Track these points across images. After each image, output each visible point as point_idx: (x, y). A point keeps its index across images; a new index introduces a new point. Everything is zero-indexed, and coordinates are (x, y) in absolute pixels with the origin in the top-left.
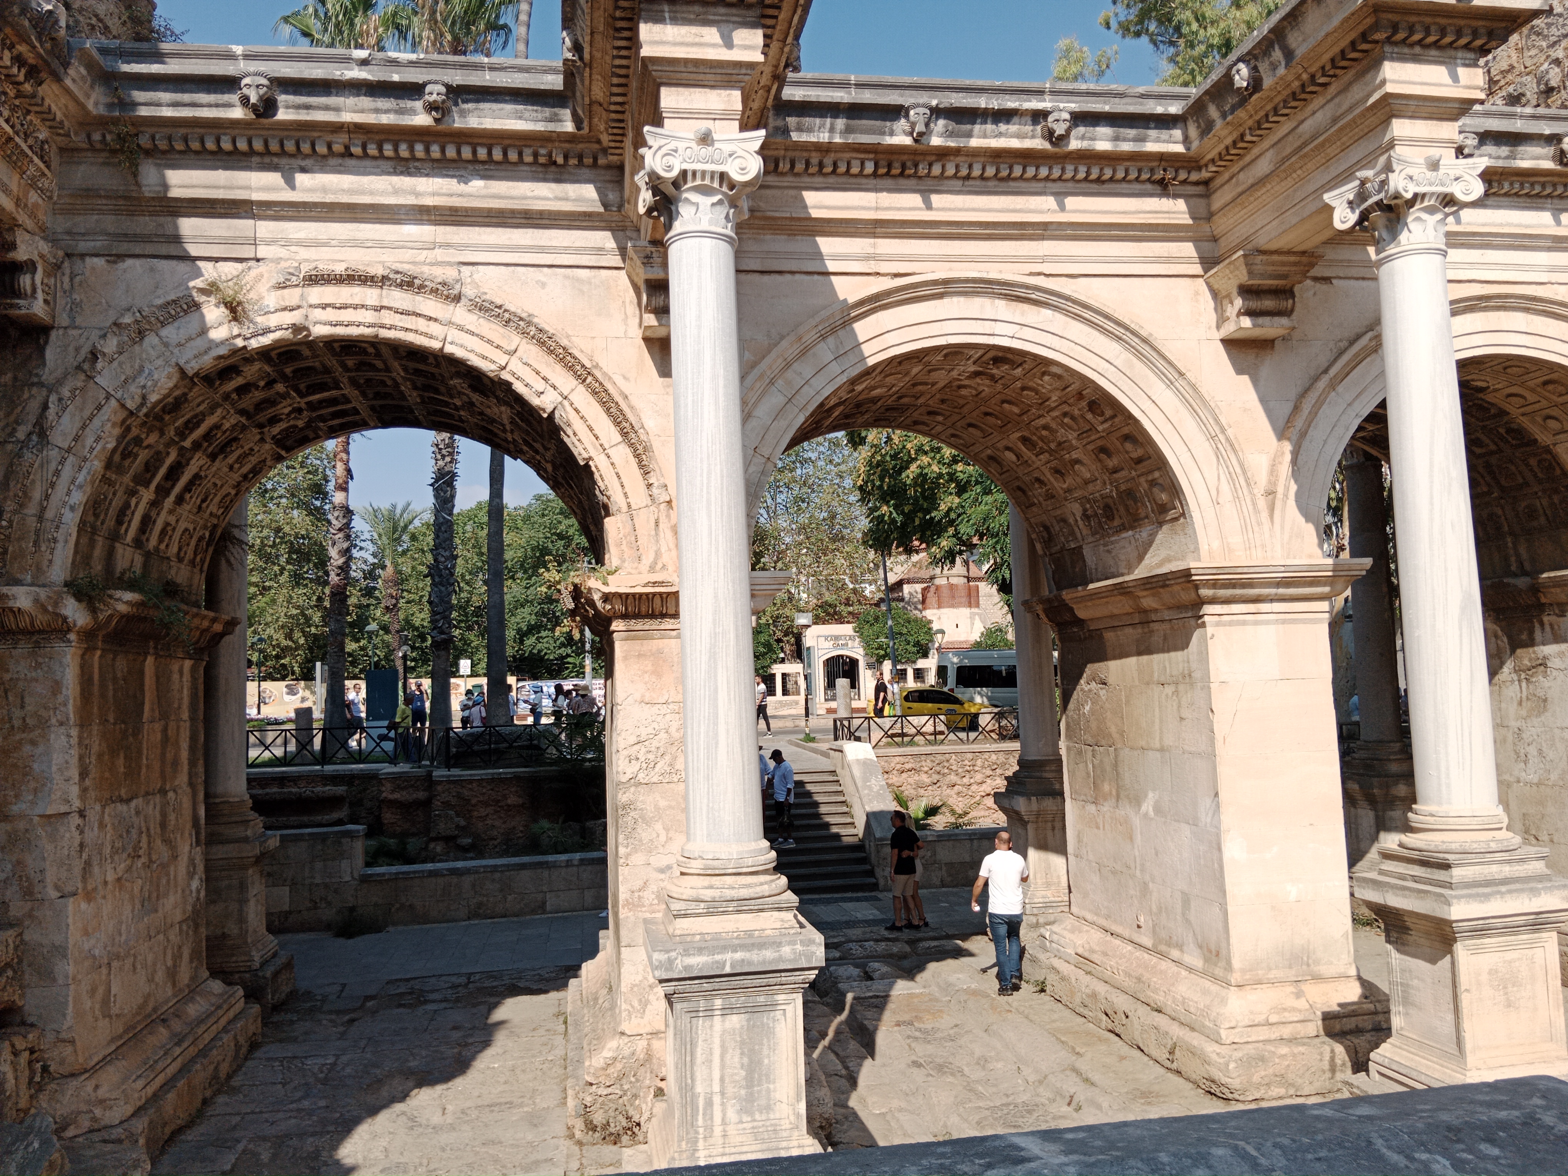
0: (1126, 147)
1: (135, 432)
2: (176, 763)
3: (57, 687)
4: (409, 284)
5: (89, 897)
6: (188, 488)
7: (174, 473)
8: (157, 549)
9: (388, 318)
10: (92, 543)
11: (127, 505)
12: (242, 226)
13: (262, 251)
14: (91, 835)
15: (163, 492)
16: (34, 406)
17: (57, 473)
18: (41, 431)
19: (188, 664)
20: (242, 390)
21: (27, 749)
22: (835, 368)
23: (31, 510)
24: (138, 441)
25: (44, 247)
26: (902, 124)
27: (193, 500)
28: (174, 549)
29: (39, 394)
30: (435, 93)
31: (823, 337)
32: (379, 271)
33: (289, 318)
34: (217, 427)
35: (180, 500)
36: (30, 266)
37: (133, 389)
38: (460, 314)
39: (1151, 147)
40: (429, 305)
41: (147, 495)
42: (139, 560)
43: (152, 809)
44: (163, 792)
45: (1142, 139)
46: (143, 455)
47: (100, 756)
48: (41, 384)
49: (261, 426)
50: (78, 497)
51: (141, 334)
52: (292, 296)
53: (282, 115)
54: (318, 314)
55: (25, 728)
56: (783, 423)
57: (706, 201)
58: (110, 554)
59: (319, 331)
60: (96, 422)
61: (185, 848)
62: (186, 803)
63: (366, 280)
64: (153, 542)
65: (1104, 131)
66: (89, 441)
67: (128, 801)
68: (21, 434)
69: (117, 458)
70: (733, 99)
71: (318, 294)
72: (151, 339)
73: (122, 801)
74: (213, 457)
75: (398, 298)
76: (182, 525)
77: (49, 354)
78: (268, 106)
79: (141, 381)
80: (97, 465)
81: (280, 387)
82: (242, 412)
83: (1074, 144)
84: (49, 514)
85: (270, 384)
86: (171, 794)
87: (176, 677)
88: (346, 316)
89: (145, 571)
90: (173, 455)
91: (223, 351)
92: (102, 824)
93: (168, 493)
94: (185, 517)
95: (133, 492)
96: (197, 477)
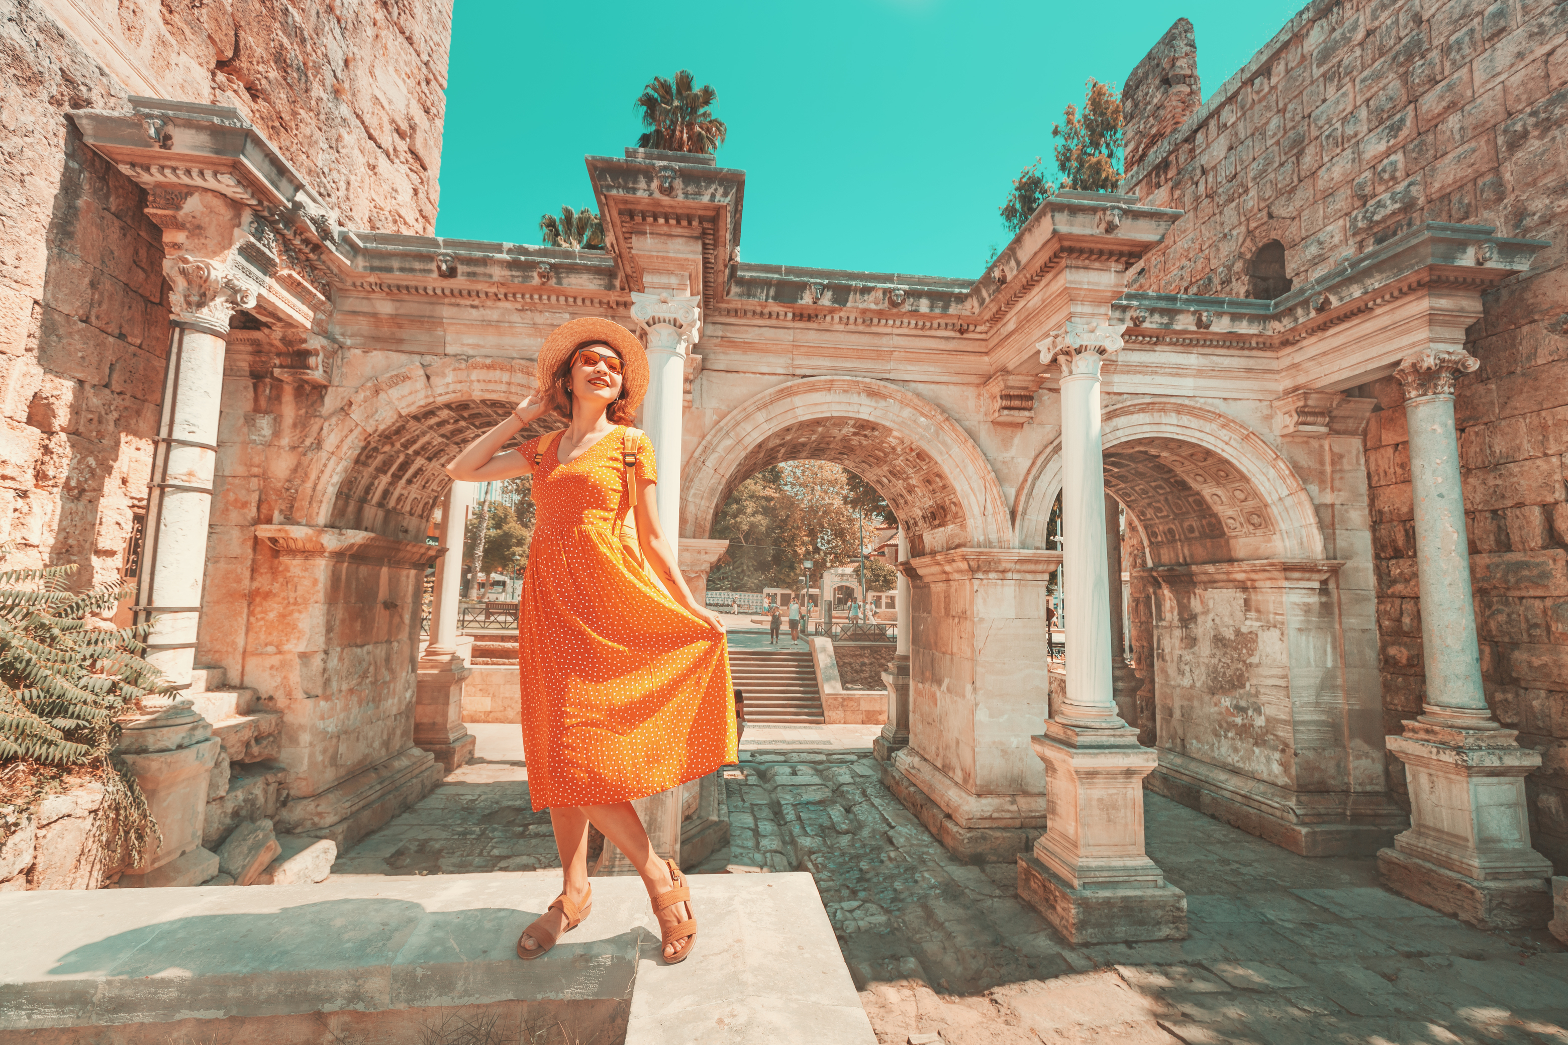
0: (937, 311)
1: (373, 445)
2: (400, 626)
3: (312, 582)
4: (526, 370)
5: (327, 698)
6: (415, 475)
7: (404, 467)
8: (394, 508)
9: (514, 388)
10: (347, 504)
11: (372, 484)
12: (439, 334)
13: (450, 350)
14: (332, 665)
16: (316, 428)
17: (325, 465)
18: (319, 442)
19: (413, 572)
20: (441, 424)
21: (296, 615)
22: (766, 426)
23: (309, 485)
24: (376, 449)
25: (325, 342)
27: (419, 482)
28: (408, 508)
29: (319, 421)
30: (543, 268)
31: (759, 409)
33: (459, 387)
34: (429, 443)
35: (409, 482)
36: (315, 353)
37: (372, 422)
39: (952, 311)
41: (385, 480)
42: (381, 514)
43: (380, 652)
44: (389, 642)
45: (947, 307)
46: (380, 458)
47: (343, 621)
48: (321, 416)
49: (457, 444)
50: (336, 479)
51: (377, 392)
52: (462, 376)
53: (460, 277)
54: (476, 387)
55: (296, 603)
56: (731, 456)
58: (360, 511)
59: (476, 394)
60: (350, 439)
61: (402, 673)
62: (406, 649)
63: (502, 368)
64: (392, 503)
66: (345, 448)
67: (362, 646)
68: (308, 442)
69: (363, 458)
71: (475, 375)
72: (382, 395)
73: (357, 646)
74: (430, 459)
75: (520, 378)
76: (412, 496)
77: (327, 400)
78: (452, 272)
79: (376, 417)
81: (463, 423)
82: (443, 436)
83: (907, 308)
84: (319, 487)
85: (456, 421)
86: (395, 644)
87: (403, 579)
88: (491, 387)
89: (386, 520)
90: (402, 458)
91: (422, 403)
92: (341, 659)
93: (400, 478)
94: (414, 491)
95: (375, 478)
96: (420, 471)
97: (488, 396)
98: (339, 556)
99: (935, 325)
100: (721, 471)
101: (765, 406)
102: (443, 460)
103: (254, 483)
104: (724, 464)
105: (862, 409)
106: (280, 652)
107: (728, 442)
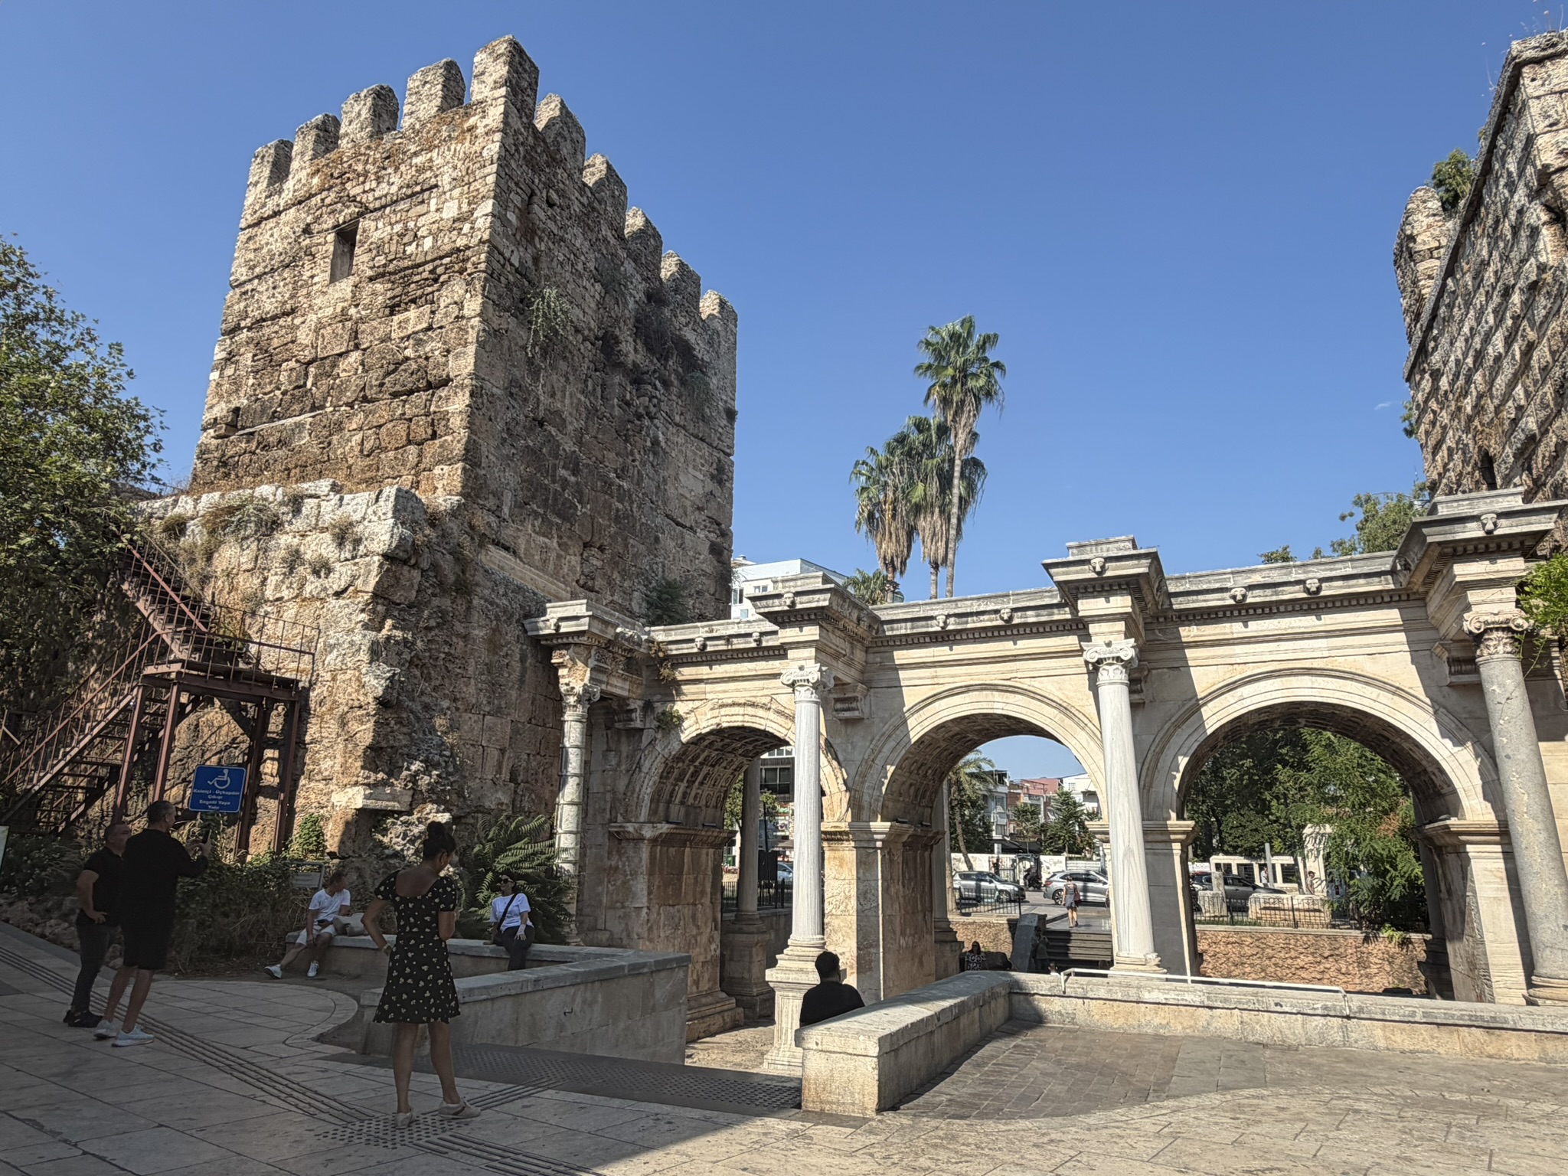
0: (1043, 619)
1: (670, 764)
2: (703, 892)
3: (641, 860)
4: (753, 705)
5: (651, 940)
6: (705, 778)
7: (695, 774)
9: (747, 718)
10: (658, 806)
11: (674, 790)
12: (702, 686)
13: (708, 696)
14: (654, 916)
15: (691, 783)
16: (638, 758)
17: (644, 782)
18: (639, 766)
19: (711, 851)
20: (711, 744)
21: (630, 882)
23: (636, 796)
24: (672, 767)
25: (639, 703)
26: (934, 622)
27: (709, 782)
28: (703, 803)
29: (639, 753)
30: (756, 635)
32: (742, 701)
33: (715, 721)
34: (709, 756)
35: (701, 784)
36: (635, 710)
37: (667, 751)
38: (771, 715)
39: (1056, 617)
40: (761, 712)
41: (683, 785)
42: (683, 810)
43: (688, 911)
44: (695, 905)
45: (1052, 614)
46: (676, 772)
47: (659, 887)
48: (640, 750)
49: (730, 753)
50: (651, 789)
51: (669, 730)
52: (716, 713)
53: (709, 649)
54: (725, 719)
57: (802, 689)
58: (667, 809)
59: (725, 725)
60: (656, 762)
61: (707, 931)
62: (709, 911)
63: (739, 705)
64: (690, 801)
65: (1029, 613)
66: (654, 768)
67: (674, 906)
68: (634, 768)
69: (665, 774)
70: (811, 652)
71: (724, 711)
72: (672, 732)
73: (670, 905)
74: (713, 766)
75: (750, 710)
76: (706, 793)
77: (643, 739)
78: (704, 646)
79: (669, 746)
80: (656, 778)
81: (727, 741)
82: (717, 751)
83: (1016, 621)
84: (641, 797)
85: (722, 741)
86: (700, 907)
87: (704, 856)
88: (734, 718)
89: (687, 814)
90: (692, 769)
92: (659, 914)
93: (694, 783)
94: (707, 790)
95: (676, 785)
96: (708, 775)
97: (733, 725)
98: (654, 841)
102: (724, 765)
103: (609, 796)
106: (623, 907)
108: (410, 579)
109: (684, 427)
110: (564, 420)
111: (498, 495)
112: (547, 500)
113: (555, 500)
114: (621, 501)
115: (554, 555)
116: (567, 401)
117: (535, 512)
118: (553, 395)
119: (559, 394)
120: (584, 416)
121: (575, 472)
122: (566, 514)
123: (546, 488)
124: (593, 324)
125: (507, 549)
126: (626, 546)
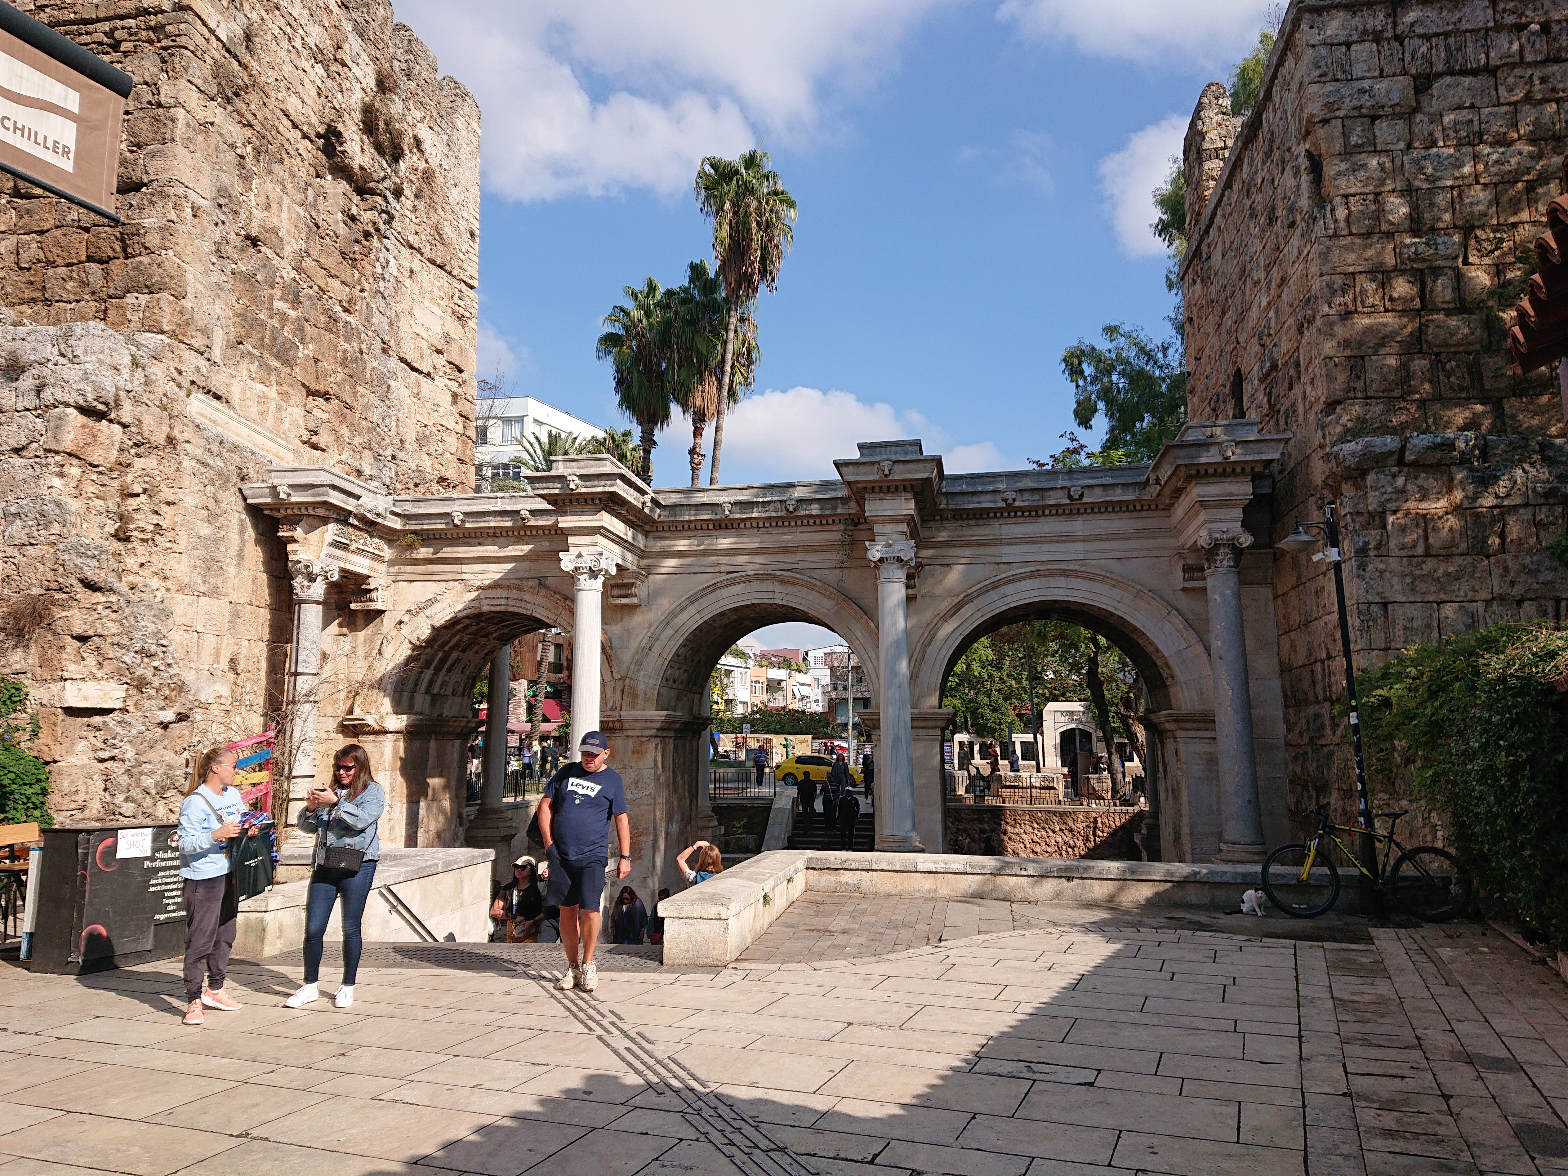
0: (827, 512)
1: (418, 650)
6: (453, 665)
7: (443, 661)
8: (439, 692)
10: (401, 696)
11: (419, 678)
12: (457, 566)
13: (464, 577)
15: (438, 669)
16: (379, 643)
19: (457, 743)
20: (467, 627)
22: (698, 616)
24: (420, 654)
25: (382, 581)
27: (458, 668)
28: (450, 690)
29: (381, 638)
30: (523, 513)
31: (692, 602)
33: (473, 604)
34: (460, 641)
35: (449, 670)
36: (376, 589)
37: (415, 635)
38: (539, 599)
40: (527, 597)
41: (429, 673)
42: (428, 699)
44: (439, 801)
45: (837, 507)
46: (424, 659)
48: (382, 633)
49: (484, 637)
50: (393, 679)
51: (418, 613)
52: (474, 595)
53: (468, 525)
54: (484, 602)
56: (673, 642)
58: (412, 698)
59: (485, 608)
60: (401, 648)
63: (502, 587)
64: (436, 689)
65: (815, 505)
66: (398, 655)
69: (411, 661)
71: (484, 594)
72: (422, 615)
73: (413, 803)
74: (464, 651)
75: (514, 594)
77: (384, 622)
78: (462, 522)
79: (418, 631)
81: (484, 625)
82: (471, 634)
85: (477, 624)
87: (450, 748)
88: (495, 602)
89: (433, 703)
90: (440, 654)
91: (448, 618)
93: (441, 669)
94: (455, 676)
95: (422, 672)
96: (458, 660)
97: (493, 609)
98: (398, 734)
99: (830, 521)
100: (664, 655)
101: (697, 599)
102: (475, 649)
103: (342, 685)
104: (667, 650)
105: (776, 596)
107: (669, 631)
108: (110, 437)
109: (419, 251)
110: (281, 240)
111: (206, 332)
112: (262, 339)
113: (274, 339)
114: (348, 341)
115: (272, 406)
116: (284, 216)
117: (250, 354)
118: (268, 208)
119: (274, 206)
120: (303, 235)
121: (296, 303)
122: (286, 356)
123: (262, 325)
124: (314, 119)
125: (218, 398)
126: (355, 394)
